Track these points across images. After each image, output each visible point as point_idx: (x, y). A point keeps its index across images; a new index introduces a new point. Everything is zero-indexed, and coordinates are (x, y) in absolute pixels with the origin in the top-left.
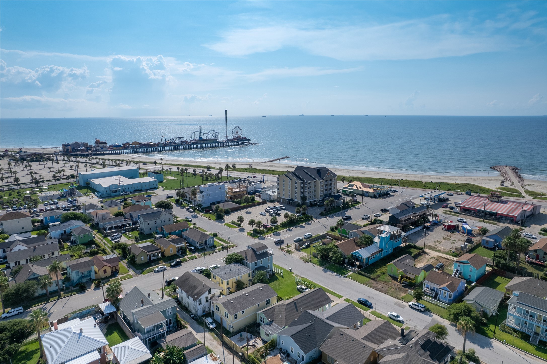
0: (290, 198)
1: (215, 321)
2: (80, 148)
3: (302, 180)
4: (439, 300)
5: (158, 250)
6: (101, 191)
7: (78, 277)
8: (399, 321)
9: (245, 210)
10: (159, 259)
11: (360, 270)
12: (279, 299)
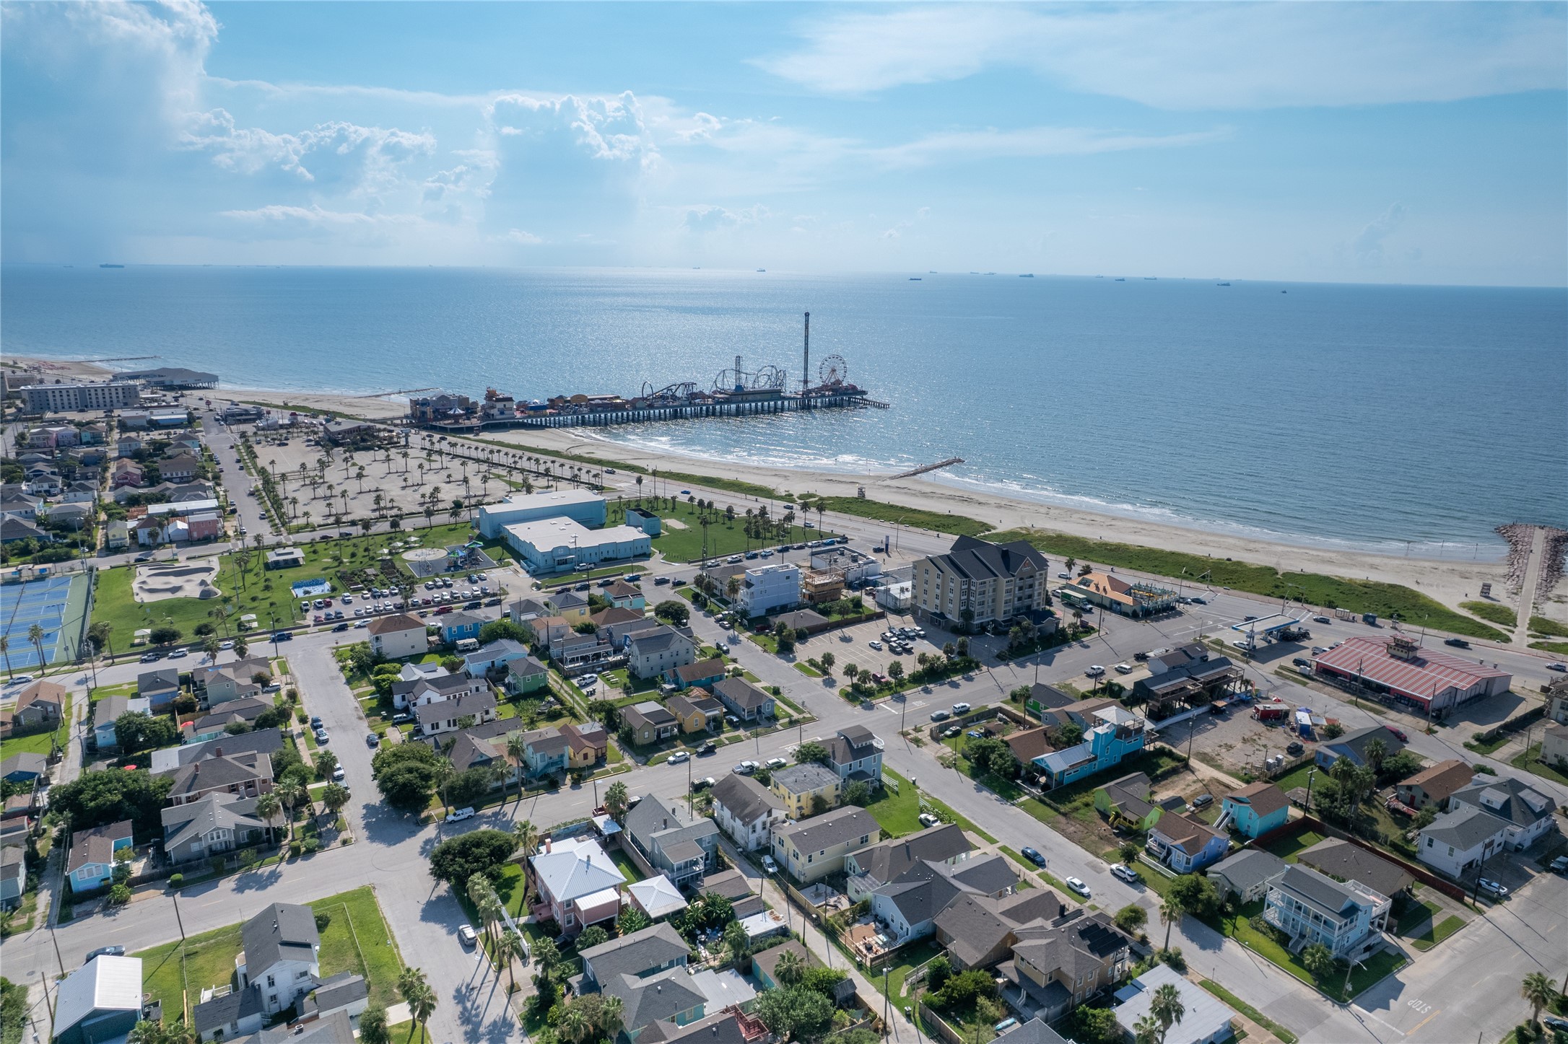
0: (938, 612)
1: (776, 862)
2: (452, 412)
3: (966, 576)
4: (1169, 867)
5: (674, 720)
6: (534, 559)
7: (544, 764)
8: (1082, 895)
9: (838, 633)
10: (674, 738)
11: (1045, 795)
12: (885, 835)
